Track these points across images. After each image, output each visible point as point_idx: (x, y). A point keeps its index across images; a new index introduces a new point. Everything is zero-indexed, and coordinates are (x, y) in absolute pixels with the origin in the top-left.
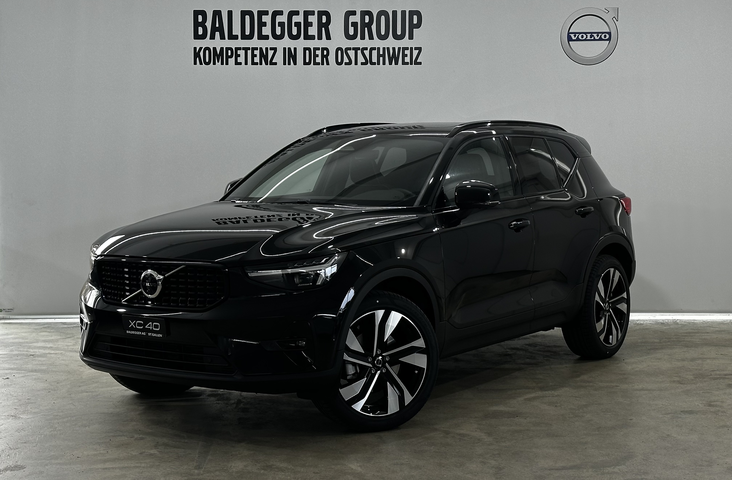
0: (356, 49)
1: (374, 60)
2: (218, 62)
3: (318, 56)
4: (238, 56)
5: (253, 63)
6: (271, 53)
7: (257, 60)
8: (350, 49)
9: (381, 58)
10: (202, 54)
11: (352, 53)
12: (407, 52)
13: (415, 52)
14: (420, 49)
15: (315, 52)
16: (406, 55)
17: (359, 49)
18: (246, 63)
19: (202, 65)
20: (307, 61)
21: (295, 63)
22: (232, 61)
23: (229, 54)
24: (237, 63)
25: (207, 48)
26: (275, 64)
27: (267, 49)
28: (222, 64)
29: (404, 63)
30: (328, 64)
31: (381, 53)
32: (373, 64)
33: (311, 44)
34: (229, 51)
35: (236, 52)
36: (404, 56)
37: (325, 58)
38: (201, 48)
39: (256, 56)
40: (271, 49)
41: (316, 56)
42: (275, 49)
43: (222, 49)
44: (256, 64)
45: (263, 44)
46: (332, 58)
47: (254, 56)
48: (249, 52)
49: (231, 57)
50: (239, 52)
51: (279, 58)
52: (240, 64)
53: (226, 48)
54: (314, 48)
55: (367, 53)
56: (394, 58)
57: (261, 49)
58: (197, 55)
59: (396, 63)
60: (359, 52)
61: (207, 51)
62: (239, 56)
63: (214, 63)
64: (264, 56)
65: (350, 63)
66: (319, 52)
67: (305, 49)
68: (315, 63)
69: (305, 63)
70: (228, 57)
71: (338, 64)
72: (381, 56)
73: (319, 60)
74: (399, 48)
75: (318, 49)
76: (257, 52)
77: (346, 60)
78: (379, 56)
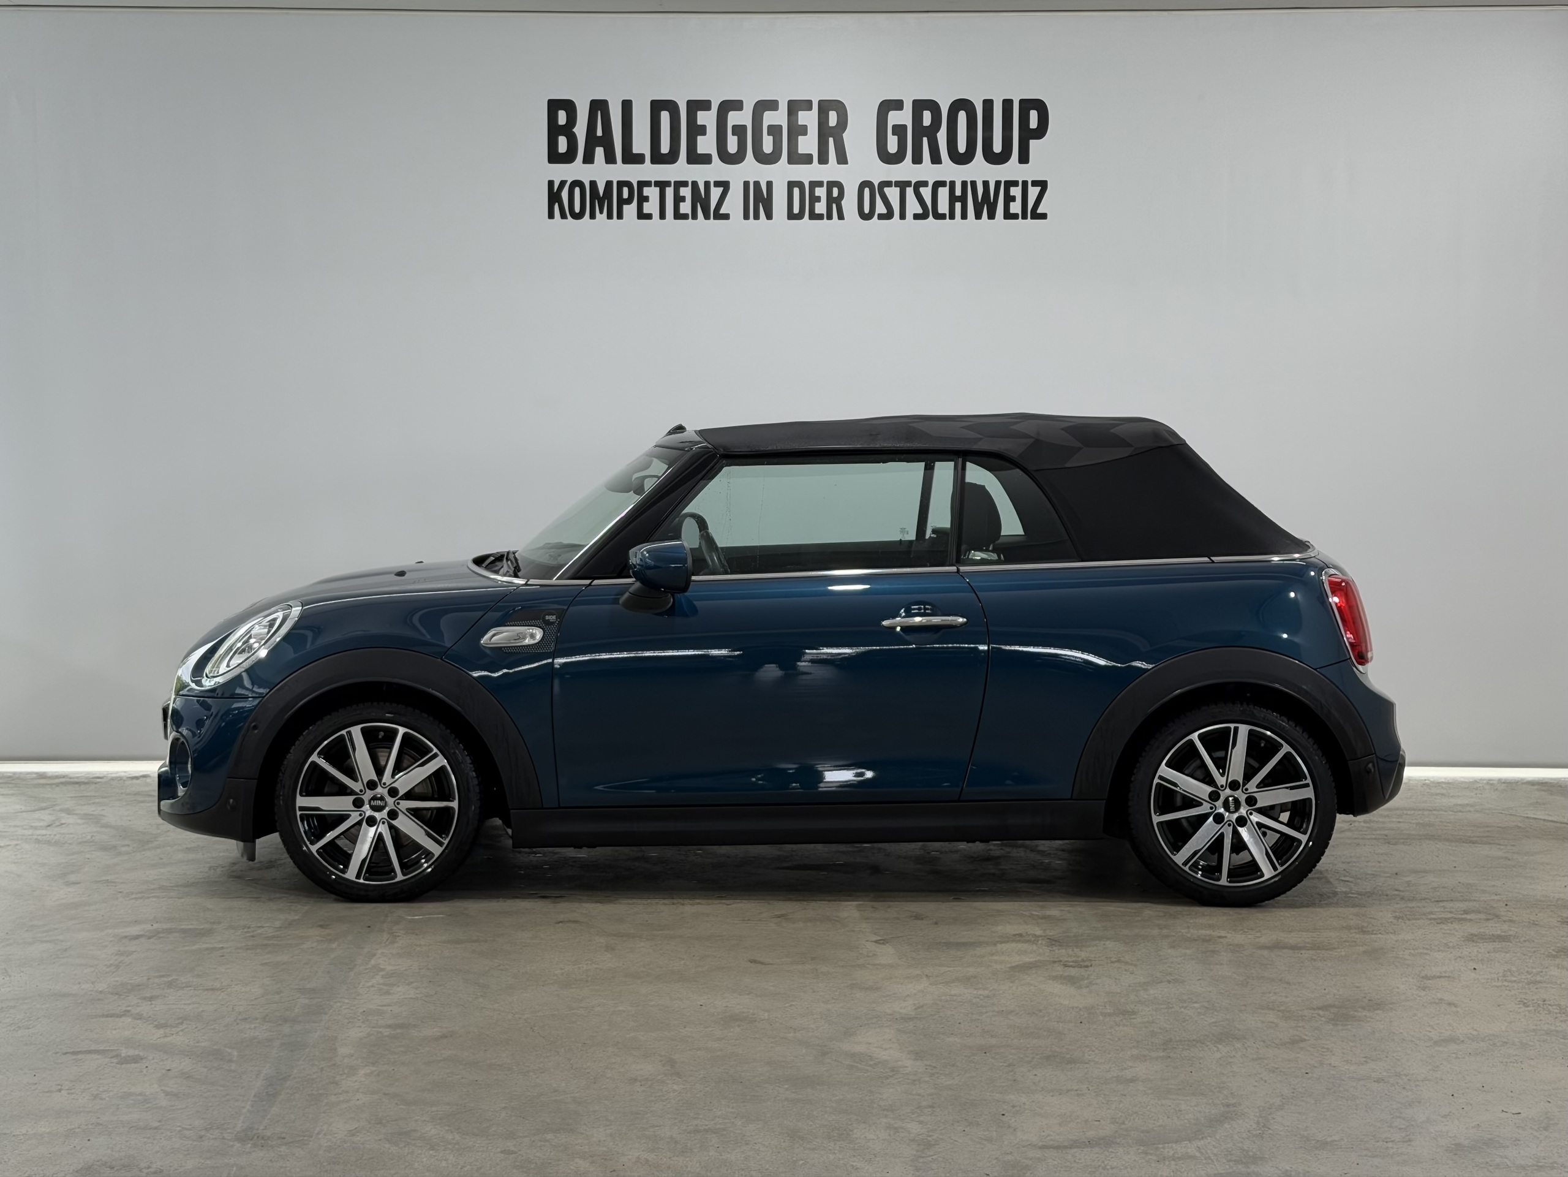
0: (903, 185)
1: (943, 207)
2: (601, 212)
3: (818, 199)
4: (642, 199)
5: (678, 216)
6: (716, 193)
7: (685, 208)
8: (888, 184)
9: (958, 205)
10: (565, 194)
11: (893, 194)
12: (1016, 192)
13: (1033, 192)
14: (1043, 185)
15: (812, 192)
16: (1013, 199)
17: (908, 184)
18: (662, 216)
19: (566, 218)
20: (796, 210)
21: (769, 216)
22: (630, 210)
23: (626, 195)
24: (642, 216)
25: (577, 183)
26: (726, 217)
27: (707, 184)
28: (610, 216)
29: (1008, 215)
30: (841, 217)
31: (958, 192)
32: (939, 216)
33: (805, 173)
34: (626, 191)
35: (640, 191)
36: (1008, 199)
37: (834, 206)
38: (563, 183)
39: (683, 199)
40: (717, 184)
41: (815, 199)
42: (725, 185)
43: (609, 184)
44: (685, 217)
45: (699, 174)
46: (850, 203)
47: (678, 200)
48: (670, 192)
49: (629, 201)
50: (646, 191)
51: (734, 204)
52: (649, 217)
53: (619, 182)
54: (811, 183)
55: (926, 193)
56: (986, 205)
57: (695, 184)
58: (554, 197)
59: (991, 216)
60: (910, 191)
61: (577, 190)
62: (646, 199)
63: (593, 216)
64: (700, 200)
65: (889, 216)
66: (821, 192)
67: (791, 185)
68: (814, 216)
69: (791, 216)
70: (622, 202)
71: (865, 217)
72: (958, 199)
73: (821, 208)
74: (998, 183)
75: (820, 184)
76: (686, 192)
77: (880, 208)
78: (953, 199)
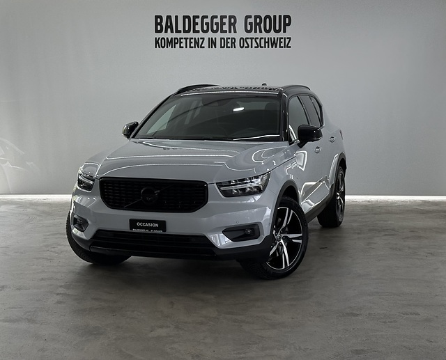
0: (252, 39)
1: (263, 45)
2: (170, 46)
3: (229, 43)
4: (181, 43)
5: (190, 47)
6: (201, 41)
7: (193, 45)
8: (248, 38)
9: (267, 44)
10: (160, 41)
11: (249, 41)
13: (287, 40)
14: (290, 38)
15: (227, 40)
18: (186, 47)
19: (160, 48)
20: (223, 45)
21: (215, 47)
22: (178, 45)
23: (176, 41)
24: (180, 47)
25: (164, 38)
26: (204, 47)
27: (198, 39)
28: (172, 47)
29: (280, 47)
30: (235, 47)
31: (267, 41)
32: (262, 47)
33: (225, 36)
35: (180, 40)
36: (281, 42)
37: (233, 44)
38: (159, 38)
40: (201, 38)
42: (203, 39)
43: (172, 38)
44: (192, 47)
45: (196, 36)
46: (237, 44)
47: (191, 43)
48: (188, 40)
49: (177, 43)
50: (182, 40)
51: (206, 44)
52: (182, 47)
53: (174, 38)
54: (227, 38)
55: (258, 41)
56: (274, 44)
57: (195, 38)
58: (157, 42)
59: (276, 47)
60: (254, 40)
61: (163, 40)
63: (167, 47)
64: (197, 43)
65: (248, 47)
66: (229, 40)
67: (221, 39)
68: (228, 47)
69: (221, 47)
70: (175, 43)
71: (241, 47)
73: (229, 45)
74: (277, 38)
75: (229, 38)
76: (193, 41)
77: (246, 45)
78: (265, 42)
